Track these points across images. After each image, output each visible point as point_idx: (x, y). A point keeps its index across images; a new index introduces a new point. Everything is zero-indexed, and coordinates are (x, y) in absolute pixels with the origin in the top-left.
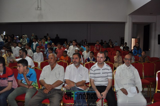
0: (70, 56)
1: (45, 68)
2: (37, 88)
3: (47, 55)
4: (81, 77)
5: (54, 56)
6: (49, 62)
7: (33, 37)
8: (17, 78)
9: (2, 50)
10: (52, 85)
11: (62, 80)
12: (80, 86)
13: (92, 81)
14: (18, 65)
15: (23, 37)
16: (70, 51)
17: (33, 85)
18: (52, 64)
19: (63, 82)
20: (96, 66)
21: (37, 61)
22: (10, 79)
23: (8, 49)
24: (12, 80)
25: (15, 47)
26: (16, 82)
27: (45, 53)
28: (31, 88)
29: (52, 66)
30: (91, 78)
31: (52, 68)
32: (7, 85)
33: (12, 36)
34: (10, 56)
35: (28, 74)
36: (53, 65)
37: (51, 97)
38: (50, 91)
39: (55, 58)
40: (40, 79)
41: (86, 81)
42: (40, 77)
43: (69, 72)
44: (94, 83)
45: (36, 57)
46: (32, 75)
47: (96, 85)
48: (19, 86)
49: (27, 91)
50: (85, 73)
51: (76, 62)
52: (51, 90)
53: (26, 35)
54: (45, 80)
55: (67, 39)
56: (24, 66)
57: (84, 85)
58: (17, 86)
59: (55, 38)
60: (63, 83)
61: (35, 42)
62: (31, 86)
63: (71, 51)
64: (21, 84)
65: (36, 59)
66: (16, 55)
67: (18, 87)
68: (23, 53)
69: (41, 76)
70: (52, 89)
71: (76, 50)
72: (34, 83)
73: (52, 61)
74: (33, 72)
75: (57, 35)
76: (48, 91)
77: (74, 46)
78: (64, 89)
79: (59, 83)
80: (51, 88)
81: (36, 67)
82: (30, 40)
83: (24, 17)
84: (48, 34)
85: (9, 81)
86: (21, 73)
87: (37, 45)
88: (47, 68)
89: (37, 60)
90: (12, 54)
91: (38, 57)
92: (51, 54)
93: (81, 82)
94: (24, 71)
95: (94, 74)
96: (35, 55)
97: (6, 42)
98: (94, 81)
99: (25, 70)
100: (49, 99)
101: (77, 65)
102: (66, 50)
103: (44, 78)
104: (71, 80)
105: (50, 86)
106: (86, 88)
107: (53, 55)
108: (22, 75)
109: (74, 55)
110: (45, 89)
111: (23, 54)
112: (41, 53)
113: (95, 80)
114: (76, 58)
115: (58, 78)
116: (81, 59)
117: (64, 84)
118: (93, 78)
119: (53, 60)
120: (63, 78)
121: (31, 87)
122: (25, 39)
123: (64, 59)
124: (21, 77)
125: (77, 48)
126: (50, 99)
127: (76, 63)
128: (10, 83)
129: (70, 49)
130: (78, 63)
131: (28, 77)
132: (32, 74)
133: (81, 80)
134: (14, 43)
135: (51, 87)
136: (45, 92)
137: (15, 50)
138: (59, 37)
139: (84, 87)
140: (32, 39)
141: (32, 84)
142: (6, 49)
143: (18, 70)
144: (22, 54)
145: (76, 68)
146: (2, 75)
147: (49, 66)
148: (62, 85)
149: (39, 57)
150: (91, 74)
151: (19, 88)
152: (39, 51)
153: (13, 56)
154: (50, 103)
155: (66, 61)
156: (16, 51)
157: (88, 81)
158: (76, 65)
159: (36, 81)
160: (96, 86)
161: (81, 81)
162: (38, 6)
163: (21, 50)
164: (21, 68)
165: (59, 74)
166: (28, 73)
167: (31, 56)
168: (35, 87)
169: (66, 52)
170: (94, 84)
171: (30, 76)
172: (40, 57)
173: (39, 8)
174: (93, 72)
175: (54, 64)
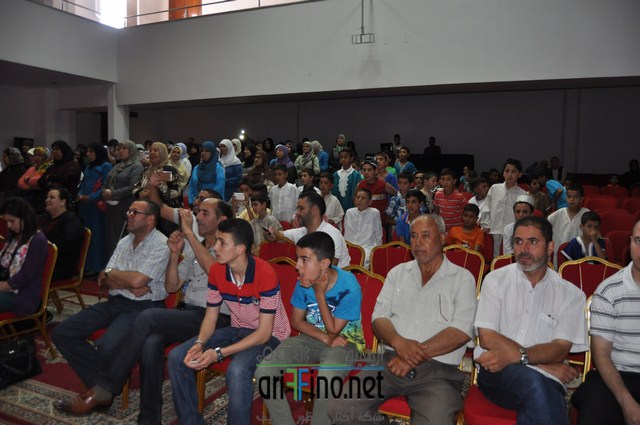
0: (489, 230)
1: (395, 272)
2: (360, 347)
3: (396, 218)
4: (550, 326)
5: (436, 227)
6: (416, 251)
7: (340, 149)
8: (292, 301)
9: (236, 194)
10: (424, 343)
11: (466, 330)
12: (545, 363)
13: (600, 346)
14: (300, 251)
15: (305, 149)
16: (490, 207)
17: (346, 335)
18: (424, 259)
19: (471, 336)
20: (626, 282)
21: (358, 240)
22: (269, 302)
23: (256, 193)
24: (273, 308)
25: (280, 187)
26: (286, 318)
27: (389, 210)
28: (340, 347)
29: (423, 266)
30: (594, 332)
31: (426, 277)
32: (256, 323)
33: (268, 146)
34: (262, 216)
35: (333, 289)
36: (428, 262)
37: (418, 394)
38: (414, 370)
39: (438, 236)
40: (375, 316)
41: (571, 345)
42: (377, 308)
43: (499, 300)
44: (609, 356)
45: (355, 224)
46: (347, 297)
47: (620, 368)
48: (294, 332)
49: (324, 356)
50: (567, 308)
51: (531, 257)
52: (420, 363)
53: (316, 142)
54: (394, 321)
55: (472, 156)
56: (319, 260)
57: (562, 362)
58: (289, 330)
59: (422, 152)
60: (469, 340)
61: (345, 169)
62: (339, 338)
63: (494, 205)
64: (303, 327)
65: (355, 233)
66: (282, 213)
67: (292, 335)
68: (311, 208)
69: (381, 304)
70: (425, 363)
71: (520, 202)
72: (351, 329)
73: (427, 245)
74: (352, 283)
75: (432, 140)
76: (406, 368)
77: (508, 187)
78: (466, 366)
79: (451, 339)
80: (419, 358)
81: (356, 267)
82: (331, 158)
83: (310, 74)
84: (397, 136)
85: (262, 311)
86: (307, 284)
87: (352, 180)
88: (403, 274)
89: (356, 237)
90: (268, 210)
91: (362, 226)
92: (424, 218)
93: (548, 345)
94: (319, 277)
95: (615, 317)
96: (352, 218)
97: (247, 166)
98: (610, 347)
99: (323, 272)
100: (407, 399)
101: (533, 268)
102: (473, 200)
103: (393, 314)
104: (504, 333)
105: (415, 349)
106: (570, 376)
107: (431, 223)
108: (310, 292)
109: (520, 228)
110: (395, 359)
111: (310, 212)
112: (375, 210)
113: (615, 345)
114: (532, 240)
115: (449, 317)
116: (550, 244)
117: (470, 344)
118: (607, 336)
119: (429, 241)
120: (472, 319)
121: (339, 342)
122: (313, 156)
123: (464, 238)
124: (306, 299)
125: (524, 197)
126: (413, 399)
127: (530, 262)
128: (266, 317)
129: (490, 198)
130: (540, 260)
131: (332, 300)
132: (347, 292)
133: (548, 339)
134: (278, 171)
135: (421, 353)
136: (394, 370)
137: (280, 195)
138: (438, 148)
139: (561, 370)
140: (336, 155)
141: (345, 332)
142: (250, 191)
143: (297, 270)
144: (306, 211)
145: (528, 284)
146: (243, 287)
147: (412, 265)
148: (462, 350)
149: (365, 225)
150: (596, 317)
151: (296, 340)
152: (364, 201)
153: (271, 217)
154: (412, 416)
155: (472, 249)
156: (283, 198)
157: (581, 344)
158: (529, 269)
159: (359, 323)
160: (620, 372)
161: (549, 341)
162: (362, 28)
163: (306, 198)
164: (309, 265)
165: (454, 302)
166: (331, 286)
167: (337, 220)
168: (354, 345)
169: (475, 209)
170: (612, 364)
171: (337, 299)
172: (370, 226)
173: (365, 36)
174: (607, 308)
175: (432, 260)
